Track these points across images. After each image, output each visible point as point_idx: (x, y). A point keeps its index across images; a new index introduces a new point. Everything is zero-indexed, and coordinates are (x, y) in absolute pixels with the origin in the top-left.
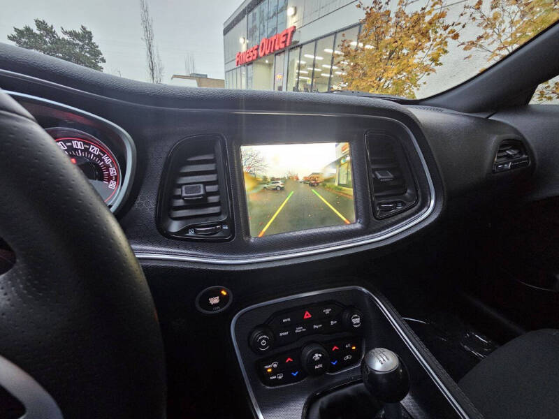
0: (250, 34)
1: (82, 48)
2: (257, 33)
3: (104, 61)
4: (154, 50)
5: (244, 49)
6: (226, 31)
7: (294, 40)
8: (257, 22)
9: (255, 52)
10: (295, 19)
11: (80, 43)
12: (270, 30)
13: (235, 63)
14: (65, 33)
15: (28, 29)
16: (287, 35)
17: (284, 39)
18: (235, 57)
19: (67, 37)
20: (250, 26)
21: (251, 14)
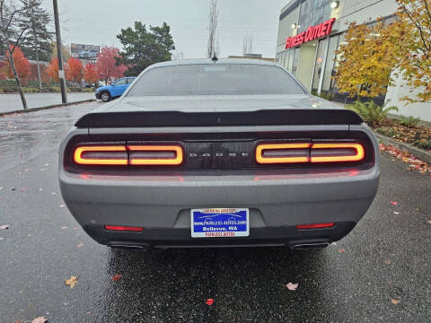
0: (302, 20)
1: (160, 39)
2: (307, 21)
3: (174, 48)
4: (215, 36)
5: (294, 34)
6: (282, 17)
7: (333, 29)
8: (308, 11)
9: (302, 38)
10: (337, 10)
11: (160, 36)
12: (318, 18)
13: (285, 46)
14: (152, 29)
15: (129, 29)
16: (327, 25)
17: (324, 28)
18: (286, 41)
19: (152, 32)
20: (302, 14)
21: (304, 4)
